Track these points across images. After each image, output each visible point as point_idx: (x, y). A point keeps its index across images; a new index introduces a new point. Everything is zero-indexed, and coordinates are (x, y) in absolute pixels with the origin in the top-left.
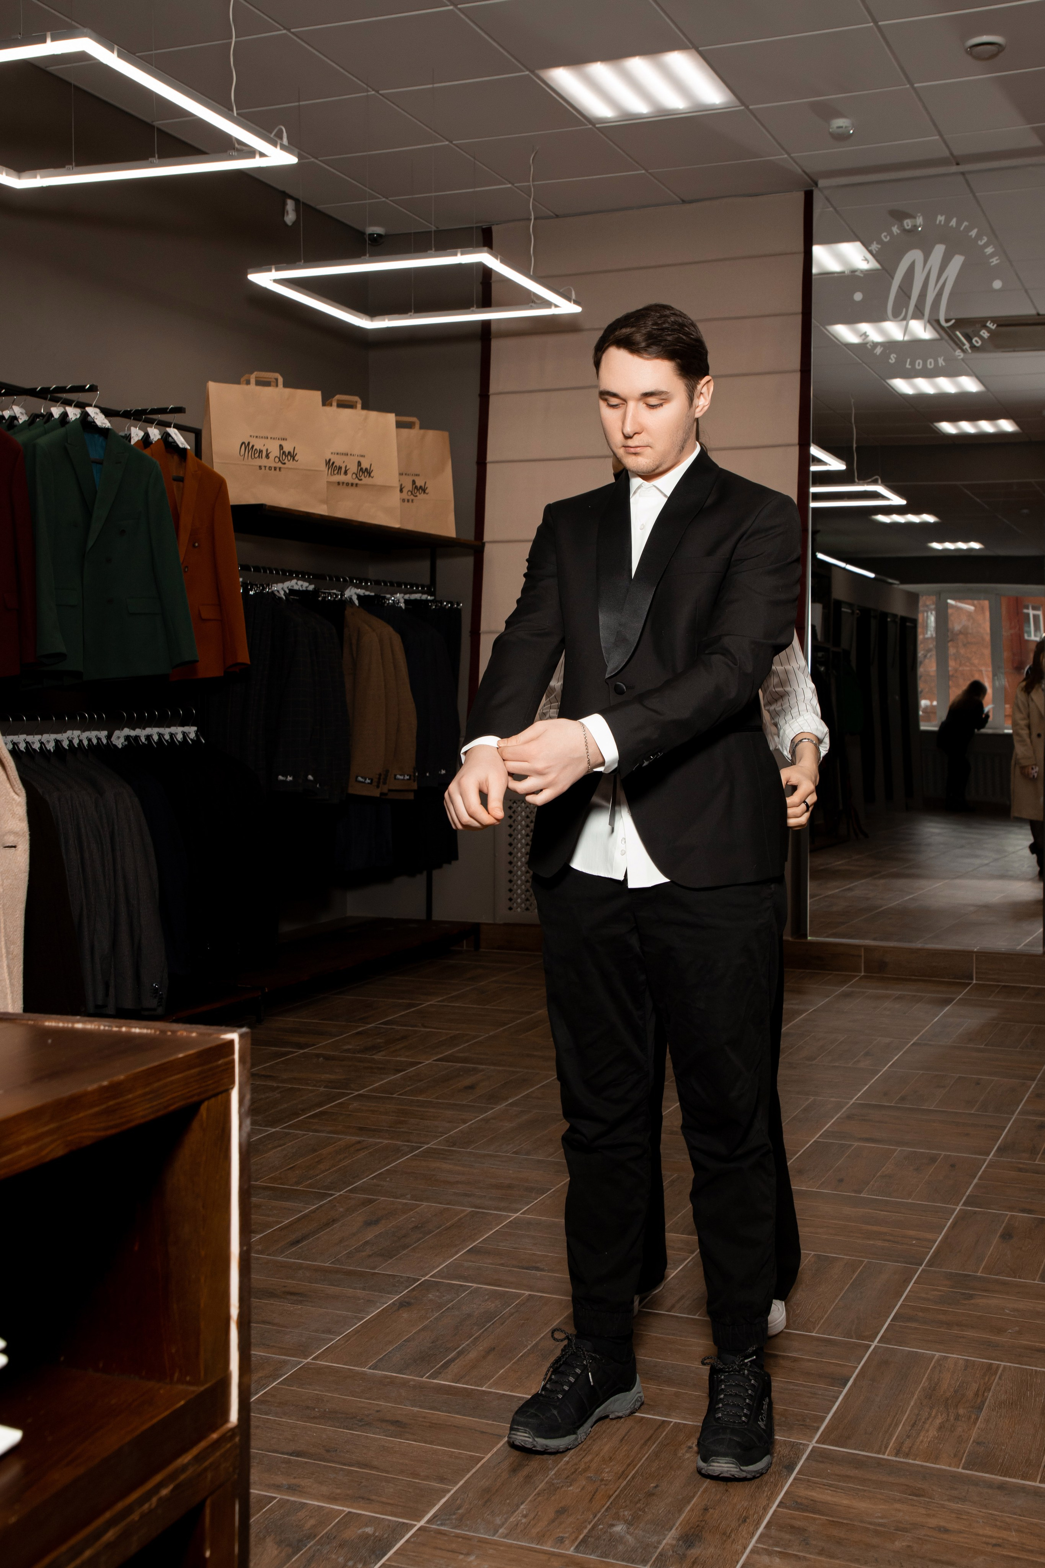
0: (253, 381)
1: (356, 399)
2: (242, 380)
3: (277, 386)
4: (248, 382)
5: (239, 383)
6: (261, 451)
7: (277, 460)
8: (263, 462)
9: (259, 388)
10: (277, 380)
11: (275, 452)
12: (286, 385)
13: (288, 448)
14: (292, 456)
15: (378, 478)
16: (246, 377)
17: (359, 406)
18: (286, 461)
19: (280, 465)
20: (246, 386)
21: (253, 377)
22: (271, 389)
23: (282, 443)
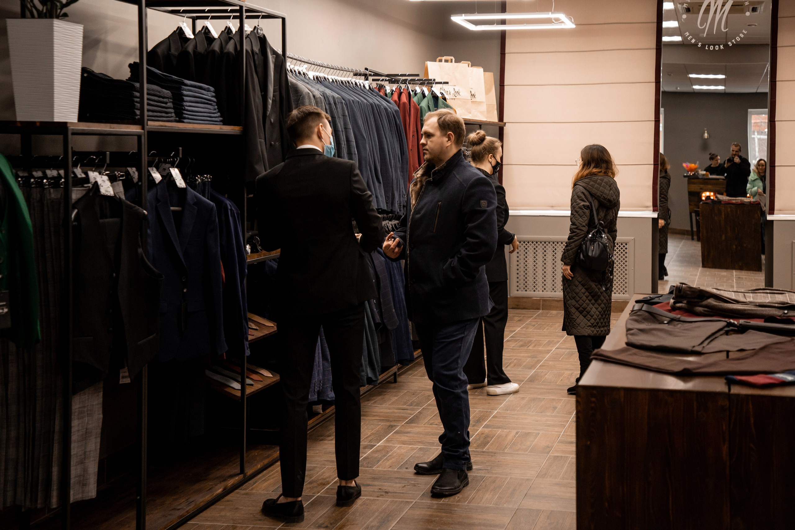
0: (443, 61)
1: (469, 63)
2: (438, 59)
3: (452, 62)
4: (441, 61)
5: (436, 61)
6: (447, 92)
7: (453, 95)
9: (446, 64)
10: (452, 60)
11: (452, 92)
12: (455, 62)
13: (456, 90)
14: (458, 93)
15: (478, 99)
16: (439, 58)
17: (470, 66)
18: (456, 96)
19: (455, 97)
20: (440, 63)
21: (444, 58)
22: (449, 64)
23: (454, 87)
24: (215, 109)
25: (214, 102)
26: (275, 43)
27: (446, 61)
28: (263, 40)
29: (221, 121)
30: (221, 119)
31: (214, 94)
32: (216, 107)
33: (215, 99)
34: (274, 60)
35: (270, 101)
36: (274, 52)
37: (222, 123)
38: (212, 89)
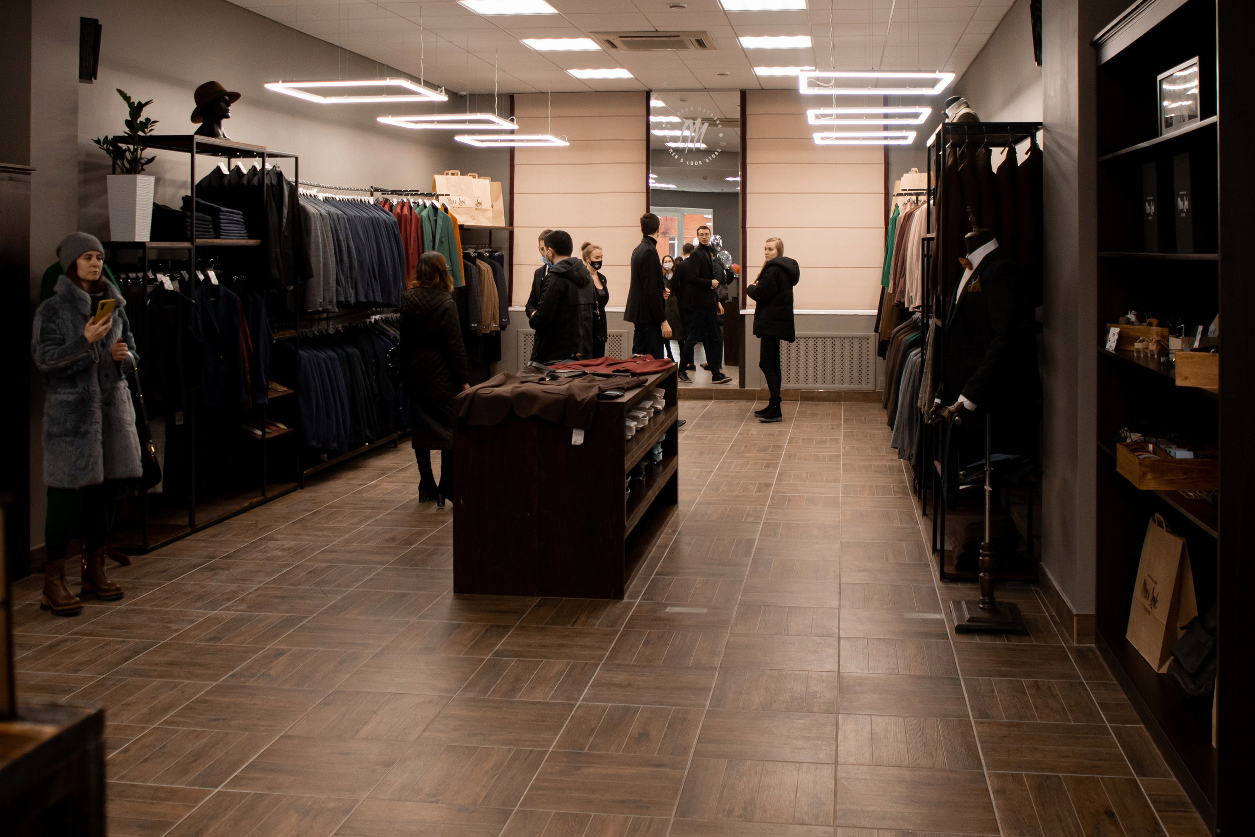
0: (450, 174)
1: (476, 174)
2: (445, 173)
3: (457, 175)
4: (447, 174)
5: (443, 174)
6: (454, 200)
7: (459, 204)
8: (455, 205)
9: (452, 176)
10: (458, 173)
11: (458, 201)
12: (461, 175)
13: (462, 200)
14: (463, 202)
15: (484, 206)
16: (447, 172)
17: (477, 177)
18: (462, 204)
19: (460, 206)
20: (447, 176)
21: (450, 172)
22: (455, 177)
23: (460, 197)
24: (243, 228)
25: (242, 222)
26: (289, 176)
27: (453, 174)
28: (280, 175)
29: (247, 236)
30: (247, 234)
31: (242, 217)
32: (244, 226)
33: (242, 220)
34: (288, 189)
35: (285, 220)
36: (289, 183)
37: (247, 238)
38: (241, 213)
